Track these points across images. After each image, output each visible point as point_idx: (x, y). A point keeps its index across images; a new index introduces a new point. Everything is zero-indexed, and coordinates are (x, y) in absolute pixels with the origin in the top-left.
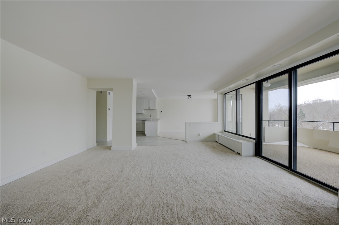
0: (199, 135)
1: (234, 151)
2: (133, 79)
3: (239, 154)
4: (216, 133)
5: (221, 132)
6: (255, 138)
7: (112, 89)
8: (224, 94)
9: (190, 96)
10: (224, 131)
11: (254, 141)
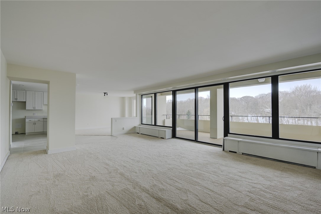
0: (123, 129)
1: (158, 137)
2: (76, 74)
3: (163, 138)
4: (136, 126)
5: (140, 125)
6: (172, 126)
7: (49, 81)
8: (142, 95)
9: (106, 94)
10: (142, 124)
11: (172, 128)
